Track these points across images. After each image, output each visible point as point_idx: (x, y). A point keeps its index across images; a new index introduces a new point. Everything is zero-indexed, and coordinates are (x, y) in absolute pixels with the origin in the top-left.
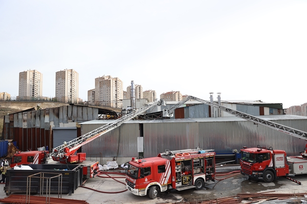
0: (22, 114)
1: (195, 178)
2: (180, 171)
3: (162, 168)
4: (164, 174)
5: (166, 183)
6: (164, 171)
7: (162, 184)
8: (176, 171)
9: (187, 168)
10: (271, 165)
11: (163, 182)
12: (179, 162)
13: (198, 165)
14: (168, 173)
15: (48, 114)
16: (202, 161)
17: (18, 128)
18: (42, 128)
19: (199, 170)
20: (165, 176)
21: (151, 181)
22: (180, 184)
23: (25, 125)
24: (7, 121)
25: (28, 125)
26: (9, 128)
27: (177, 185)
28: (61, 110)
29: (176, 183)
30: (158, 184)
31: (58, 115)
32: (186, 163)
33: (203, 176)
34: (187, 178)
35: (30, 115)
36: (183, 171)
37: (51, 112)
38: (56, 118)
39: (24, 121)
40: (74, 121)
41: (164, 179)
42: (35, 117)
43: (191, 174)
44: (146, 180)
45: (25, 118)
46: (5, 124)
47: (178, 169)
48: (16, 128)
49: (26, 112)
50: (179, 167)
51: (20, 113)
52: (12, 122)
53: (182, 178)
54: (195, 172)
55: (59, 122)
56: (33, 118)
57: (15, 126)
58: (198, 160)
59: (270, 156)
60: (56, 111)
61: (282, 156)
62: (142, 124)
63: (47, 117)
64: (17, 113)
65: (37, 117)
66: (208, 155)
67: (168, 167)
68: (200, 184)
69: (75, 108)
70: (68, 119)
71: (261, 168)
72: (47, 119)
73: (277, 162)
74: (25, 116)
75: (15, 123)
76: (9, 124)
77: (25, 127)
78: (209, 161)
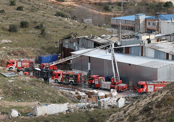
1: (70, 81)
3: (59, 75)
4: (60, 77)
5: (60, 79)
6: (60, 76)
9: (67, 77)
10: (93, 82)
12: (65, 74)
13: (72, 76)
14: (61, 77)
15: (75, 41)
16: (73, 76)
17: (64, 47)
18: (73, 49)
19: (72, 78)
21: (56, 78)
22: (65, 81)
23: (67, 47)
24: (61, 43)
25: (68, 47)
26: (61, 47)
27: (64, 81)
28: (80, 40)
30: (58, 79)
31: (78, 43)
32: (68, 75)
33: (73, 81)
34: (68, 80)
36: (66, 77)
37: (76, 40)
38: (78, 44)
39: (67, 44)
40: (84, 47)
42: (70, 42)
43: (68, 79)
45: (67, 42)
46: (60, 44)
47: (65, 76)
49: (67, 39)
51: (65, 40)
52: (62, 44)
53: (66, 79)
54: (70, 79)
55: (79, 47)
56: (70, 43)
57: (64, 46)
59: (93, 79)
60: (78, 40)
61: (98, 80)
62: (89, 57)
63: (75, 43)
64: (64, 39)
65: (71, 43)
66: (75, 74)
67: (61, 75)
68: (72, 83)
69: (85, 40)
70: (82, 46)
71: (90, 82)
72: (75, 44)
73: (95, 82)
74: (67, 41)
75: (63, 44)
76: (61, 45)
77: (67, 48)
78: (76, 76)
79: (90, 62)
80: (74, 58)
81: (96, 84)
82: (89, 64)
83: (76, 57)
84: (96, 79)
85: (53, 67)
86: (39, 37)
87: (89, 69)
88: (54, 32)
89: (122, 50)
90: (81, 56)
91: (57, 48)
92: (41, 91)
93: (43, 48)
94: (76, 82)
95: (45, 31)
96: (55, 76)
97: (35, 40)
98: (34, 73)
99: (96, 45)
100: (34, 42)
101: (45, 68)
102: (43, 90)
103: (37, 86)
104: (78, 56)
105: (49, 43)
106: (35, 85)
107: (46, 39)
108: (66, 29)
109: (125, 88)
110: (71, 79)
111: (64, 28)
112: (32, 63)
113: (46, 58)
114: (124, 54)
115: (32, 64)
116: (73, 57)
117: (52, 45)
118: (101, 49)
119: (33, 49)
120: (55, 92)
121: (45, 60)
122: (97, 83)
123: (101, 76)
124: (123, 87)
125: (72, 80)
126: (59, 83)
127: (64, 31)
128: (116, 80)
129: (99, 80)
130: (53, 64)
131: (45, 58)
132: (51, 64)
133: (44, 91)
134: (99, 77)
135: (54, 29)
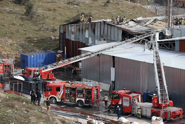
0: (71, 26)
1: (77, 99)
2: (69, 93)
3: (58, 89)
5: (60, 97)
6: (59, 91)
7: (58, 97)
8: (66, 92)
9: (73, 92)
10: (120, 103)
11: (58, 96)
12: (68, 88)
13: (81, 92)
14: (62, 92)
15: (88, 29)
16: (84, 90)
18: (84, 42)
19: (82, 96)
20: (59, 93)
21: (52, 94)
22: (68, 100)
23: (72, 38)
24: (62, 32)
25: (75, 38)
26: (63, 39)
28: (96, 26)
29: (66, 99)
30: (55, 96)
31: (94, 31)
32: (74, 89)
33: (83, 100)
34: (73, 98)
35: (76, 27)
36: (71, 93)
37: (90, 26)
38: (93, 34)
39: (72, 33)
40: (105, 40)
41: (59, 95)
42: (79, 30)
43: (75, 96)
44: (49, 93)
45: (73, 30)
46: (60, 33)
47: (68, 91)
48: (67, 39)
49: (73, 25)
50: (69, 91)
51: (70, 25)
52: (65, 33)
53: (70, 97)
54: (78, 96)
55: (95, 39)
56: (78, 32)
57: (67, 37)
58: (81, 89)
59: (120, 97)
60: (93, 27)
61: (128, 99)
62: (114, 57)
63: (87, 32)
64: (68, 24)
65: (81, 31)
66: (87, 87)
67: (62, 89)
68: (81, 104)
69: (106, 26)
70: (101, 36)
71: (113, 103)
72: (87, 34)
73: (124, 102)
74: (73, 28)
75: (67, 34)
76: (63, 35)
77: (73, 40)
78: (89, 91)
79: (114, 67)
80: (85, 58)
81: (126, 107)
82: (113, 70)
83: (89, 57)
84: (124, 98)
85: (47, 75)
86: (22, 19)
87: (113, 79)
88: (50, 10)
89: (174, 44)
90: (98, 55)
91: (55, 40)
92: (25, 118)
93: (29, 40)
94: (88, 103)
95: (34, 9)
96: (50, 90)
97: (14, 24)
98: (11, 84)
99: (126, 35)
100: (13, 29)
101: (32, 76)
102: (29, 116)
103: (17, 110)
104: (93, 55)
105: (40, 30)
106: (12, 107)
107: (35, 23)
108: (72, 7)
109: (179, 116)
110: (80, 97)
111: (69, 3)
112: (8, 66)
113: (35, 59)
114: (177, 52)
115: (8, 69)
116: (85, 56)
117: (46, 35)
118: (135, 43)
119: (10, 41)
120: (49, 120)
121: (32, 61)
122: (126, 104)
123: (135, 92)
124: (174, 112)
125: (82, 98)
126: (57, 103)
127: (69, 9)
128: (162, 100)
129: (130, 98)
130: (46, 68)
131: (32, 59)
132: (43, 69)
133: (30, 118)
134: (130, 93)
135: (49, 5)
